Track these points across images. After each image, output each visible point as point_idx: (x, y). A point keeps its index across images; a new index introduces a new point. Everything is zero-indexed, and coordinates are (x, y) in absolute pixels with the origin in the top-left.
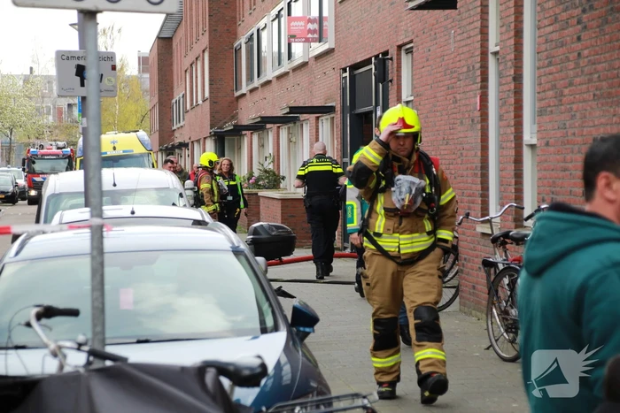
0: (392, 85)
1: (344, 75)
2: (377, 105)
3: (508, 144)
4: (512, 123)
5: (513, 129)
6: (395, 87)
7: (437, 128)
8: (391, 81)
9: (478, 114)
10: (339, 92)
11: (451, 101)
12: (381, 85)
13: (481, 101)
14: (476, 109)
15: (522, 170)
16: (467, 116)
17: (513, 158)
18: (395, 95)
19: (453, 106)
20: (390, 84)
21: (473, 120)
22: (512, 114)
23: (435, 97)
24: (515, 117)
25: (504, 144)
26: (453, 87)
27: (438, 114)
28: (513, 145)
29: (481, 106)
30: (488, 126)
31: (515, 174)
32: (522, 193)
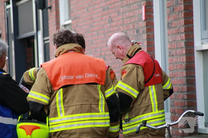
0: (51, 11)
1: (8, 7)
2: (38, 29)
3: (178, 51)
4: (183, 29)
5: (183, 35)
6: (54, 13)
7: (94, 46)
8: (50, 8)
9: (144, 24)
10: (4, 22)
11: (107, 21)
12: (40, 11)
13: (146, 11)
14: (141, 19)
15: (194, 76)
16: (131, 28)
17: (184, 65)
18: (55, 19)
19: (109, 25)
20: (49, 10)
21: (138, 31)
22: (182, 21)
23: (92, 18)
24: (185, 24)
25: (173, 52)
26: (108, 8)
27: (95, 33)
28: (184, 52)
29: (146, 16)
30: (153, 35)
31: (187, 81)
32: (196, 99)
